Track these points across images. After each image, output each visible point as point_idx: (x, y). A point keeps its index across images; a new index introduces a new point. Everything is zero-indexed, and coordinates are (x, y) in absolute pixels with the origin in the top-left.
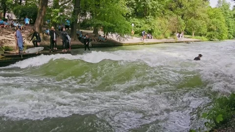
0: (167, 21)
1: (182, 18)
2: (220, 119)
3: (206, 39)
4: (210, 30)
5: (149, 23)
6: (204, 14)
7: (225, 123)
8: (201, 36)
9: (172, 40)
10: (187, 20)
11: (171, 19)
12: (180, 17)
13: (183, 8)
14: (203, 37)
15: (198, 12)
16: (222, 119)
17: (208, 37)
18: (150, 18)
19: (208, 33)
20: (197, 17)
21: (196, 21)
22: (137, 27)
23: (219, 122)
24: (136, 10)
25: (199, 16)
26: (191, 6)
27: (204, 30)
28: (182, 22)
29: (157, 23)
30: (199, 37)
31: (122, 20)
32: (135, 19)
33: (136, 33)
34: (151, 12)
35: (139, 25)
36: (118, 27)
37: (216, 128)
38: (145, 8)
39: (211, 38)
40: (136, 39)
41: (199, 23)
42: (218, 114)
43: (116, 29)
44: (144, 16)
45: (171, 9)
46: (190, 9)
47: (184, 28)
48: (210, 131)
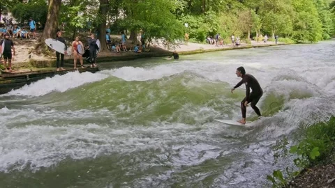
0: (235, 18)
1: (257, 12)
2: (316, 153)
3: (292, 41)
4: (297, 28)
5: (210, 22)
6: (288, 6)
7: (322, 158)
8: (284, 37)
9: (243, 44)
10: (264, 15)
11: (242, 15)
12: (253, 11)
14: (287, 38)
15: (280, 3)
16: (318, 154)
17: (294, 38)
18: (211, 14)
19: (295, 33)
20: (278, 11)
21: (276, 16)
22: (192, 27)
23: (314, 158)
24: (189, 3)
25: (282, 9)
27: (289, 28)
28: (256, 17)
29: (221, 20)
30: (281, 38)
31: (169, 19)
32: (188, 16)
33: (191, 36)
34: (212, 5)
35: (196, 25)
36: (165, 29)
37: (310, 167)
39: (298, 40)
40: (192, 46)
41: (280, 18)
42: (313, 147)
43: (162, 32)
44: (202, 12)
45: (240, 1)
47: (259, 27)
48: (302, 172)
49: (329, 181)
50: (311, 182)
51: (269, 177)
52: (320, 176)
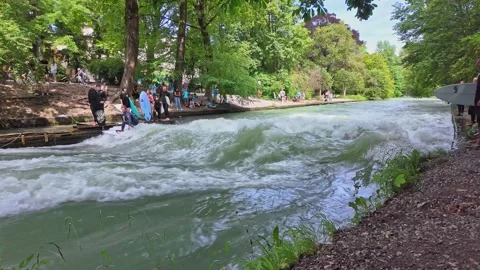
0: (307, 77)
1: (328, 70)
2: (401, 181)
3: (364, 98)
4: (369, 85)
5: (283, 80)
7: (408, 188)
8: (356, 94)
9: (314, 101)
10: (335, 72)
11: (313, 73)
12: (324, 70)
13: (329, 56)
14: (359, 95)
15: (351, 61)
16: (403, 181)
17: (366, 95)
18: (283, 72)
19: (368, 90)
20: (349, 68)
21: (346, 72)
22: (265, 85)
23: (398, 186)
24: (263, 62)
25: (353, 66)
26: (340, 52)
27: (361, 85)
28: (329, 76)
29: (293, 78)
30: (353, 96)
31: (243, 75)
32: (262, 74)
33: (264, 94)
34: (285, 64)
35: (269, 83)
36: (239, 86)
37: (396, 196)
38: (276, 58)
39: (370, 96)
40: (265, 103)
41: (353, 75)
43: (236, 89)
44: (274, 71)
45: (312, 59)
46: (339, 57)
47: (331, 85)
48: (386, 203)
49: (419, 205)
50: (398, 209)
51: (351, 204)
52: (408, 203)
